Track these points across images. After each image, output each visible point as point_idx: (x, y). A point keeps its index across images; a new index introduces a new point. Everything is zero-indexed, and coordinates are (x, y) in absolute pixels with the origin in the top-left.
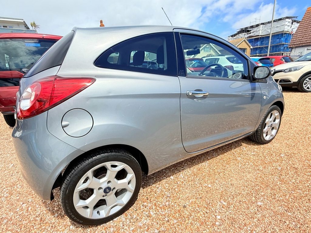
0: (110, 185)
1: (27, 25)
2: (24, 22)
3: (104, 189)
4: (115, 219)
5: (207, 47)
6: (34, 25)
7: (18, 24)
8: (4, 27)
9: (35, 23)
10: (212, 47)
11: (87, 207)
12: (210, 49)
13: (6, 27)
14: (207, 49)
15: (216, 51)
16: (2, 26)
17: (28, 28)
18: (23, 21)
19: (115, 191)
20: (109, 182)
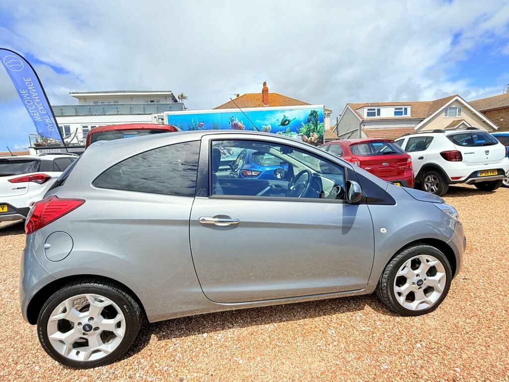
0: (91, 323)
1: (174, 97)
2: (172, 94)
3: (83, 325)
4: (97, 368)
5: (454, 106)
6: (182, 97)
7: (166, 97)
8: (151, 101)
9: (183, 95)
10: (465, 107)
11: (62, 342)
12: (460, 111)
13: (153, 101)
14: (454, 111)
15: (475, 114)
16: (149, 101)
17: (176, 101)
18: (170, 93)
19: (99, 332)
20: (91, 318)
